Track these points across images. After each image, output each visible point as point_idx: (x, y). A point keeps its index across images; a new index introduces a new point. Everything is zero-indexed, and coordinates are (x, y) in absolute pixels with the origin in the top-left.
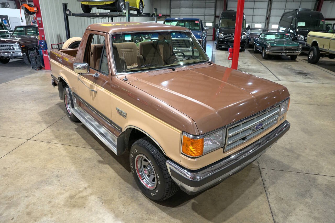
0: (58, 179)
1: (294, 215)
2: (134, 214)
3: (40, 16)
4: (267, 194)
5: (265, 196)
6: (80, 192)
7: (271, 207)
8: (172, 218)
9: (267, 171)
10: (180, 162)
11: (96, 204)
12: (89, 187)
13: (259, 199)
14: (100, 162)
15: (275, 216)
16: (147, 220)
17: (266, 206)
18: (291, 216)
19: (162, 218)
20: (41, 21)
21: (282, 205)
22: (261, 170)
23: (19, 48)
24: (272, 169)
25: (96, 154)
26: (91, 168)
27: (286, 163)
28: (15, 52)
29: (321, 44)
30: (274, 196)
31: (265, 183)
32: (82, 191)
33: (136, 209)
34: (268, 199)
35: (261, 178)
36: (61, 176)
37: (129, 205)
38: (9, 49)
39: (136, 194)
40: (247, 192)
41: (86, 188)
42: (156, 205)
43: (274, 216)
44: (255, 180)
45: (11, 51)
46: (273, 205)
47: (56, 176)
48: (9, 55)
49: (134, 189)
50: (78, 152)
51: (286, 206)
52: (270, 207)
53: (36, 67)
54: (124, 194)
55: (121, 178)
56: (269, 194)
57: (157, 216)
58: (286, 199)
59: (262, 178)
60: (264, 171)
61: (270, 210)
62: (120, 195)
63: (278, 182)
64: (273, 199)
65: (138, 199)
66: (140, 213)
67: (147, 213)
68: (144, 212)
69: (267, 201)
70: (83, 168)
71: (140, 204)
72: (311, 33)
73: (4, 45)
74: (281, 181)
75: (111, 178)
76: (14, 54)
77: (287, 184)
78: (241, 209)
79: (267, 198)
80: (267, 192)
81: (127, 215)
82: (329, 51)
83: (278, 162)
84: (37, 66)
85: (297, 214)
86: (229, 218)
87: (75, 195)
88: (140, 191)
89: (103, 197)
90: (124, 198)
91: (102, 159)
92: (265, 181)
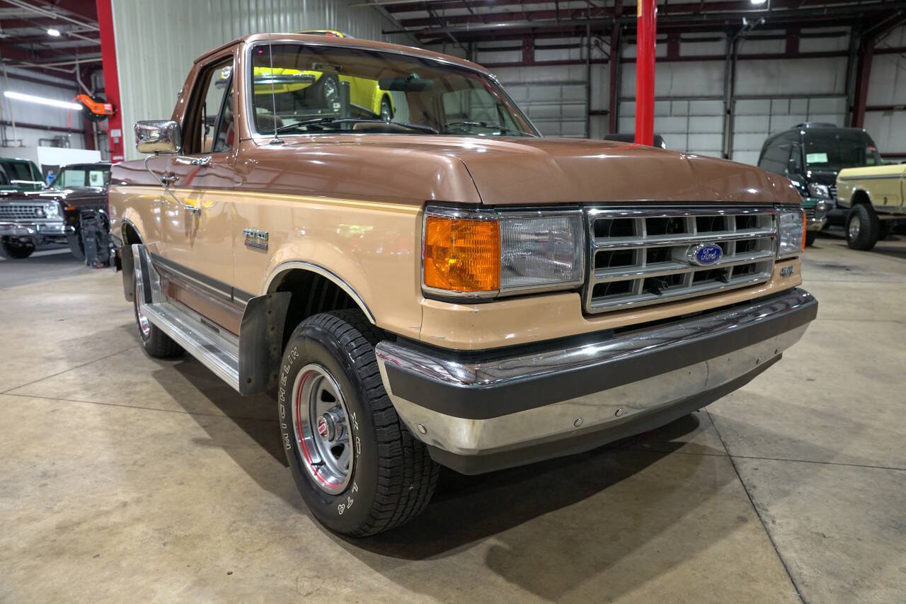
0: (44, 481)
2: (267, 576)
3: (120, 127)
4: (763, 523)
5: (758, 528)
6: (99, 514)
7: (783, 558)
8: (406, 590)
9: (757, 463)
10: (418, 331)
11: (140, 547)
12: (138, 501)
13: (739, 535)
14: (198, 442)
15: (807, 586)
16: (309, 597)
17: (764, 556)
18: (869, 587)
19: (370, 590)
20: (121, 139)
21: (828, 554)
22: (737, 460)
23: (59, 214)
24: (775, 458)
25: (193, 423)
26: (166, 455)
27: (819, 443)
28: (47, 224)
29: (877, 196)
30: (791, 528)
31: (754, 492)
32: (107, 513)
33: (281, 563)
34: (770, 537)
35: (737, 481)
36: (56, 476)
37: (260, 550)
38: (34, 217)
39: (291, 522)
40: (689, 517)
41: (125, 505)
42: (353, 553)
43: (801, 587)
44: (715, 487)
45: (38, 222)
46: (794, 555)
47: (40, 474)
48: (31, 231)
49: (288, 508)
50: (138, 420)
51: (845, 557)
52: (782, 561)
53: (96, 259)
54: (250, 521)
55: (255, 479)
56: (774, 522)
57: (349, 584)
58: (837, 537)
59: (742, 481)
60: (745, 462)
61: (783, 567)
62: (234, 522)
63: (801, 489)
64: (791, 538)
65: (295, 535)
66: (293, 575)
67: (316, 576)
68: (307, 573)
69: (768, 543)
70: (137, 457)
71: (299, 550)
72: (846, 172)
73: (21, 207)
74: (811, 489)
75: (219, 481)
76: (44, 228)
77: (834, 495)
78: (670, 565)
79: (768, 533)
80: (764, 517)
81: (240, 580)
82: (903, 209)
83: (792, 441)
84: (98, 258)
85: (892, 581)
86: (623, 592)
87: (79, 524)
88: (308, 515)
89: (176, 527)
90: (247, 532)
91: (206, 436)
92: (755, 487)
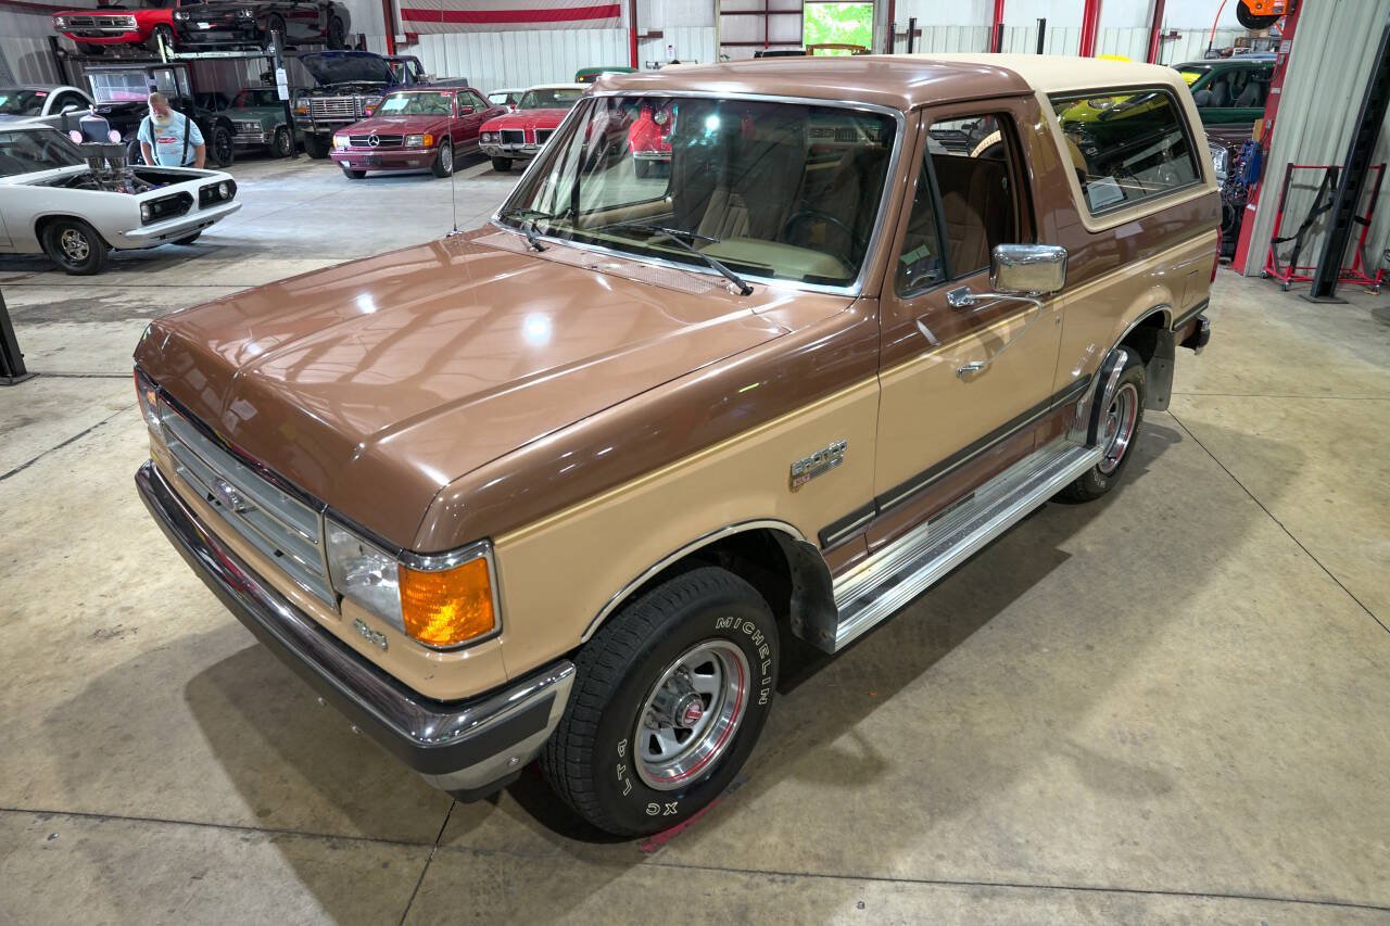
1: (95, 890)
4: (249, 830)
5: (239, 822)
7: (178, 825)
15: (128, 828)
17: (188, 810)
18: (97, 879)
21: (164, 868)
30: (226, 852)
34: (218, 826)
43: (129, 823)
44: (349, 808)
46: (178, 835)
51: (151, 880)
52: (174, 822)
56: (245, 840)
58: (189, 891)
61: (162, 817)
64: (208, 844)
69: (208, 820)
79: (225, 826)
80: (257, 834)
85: (93, 903)
